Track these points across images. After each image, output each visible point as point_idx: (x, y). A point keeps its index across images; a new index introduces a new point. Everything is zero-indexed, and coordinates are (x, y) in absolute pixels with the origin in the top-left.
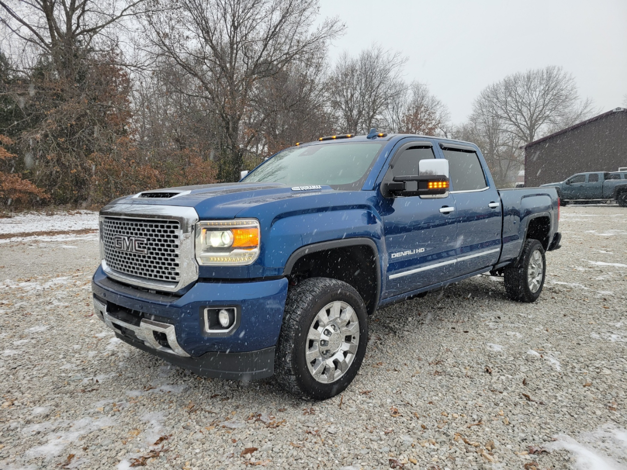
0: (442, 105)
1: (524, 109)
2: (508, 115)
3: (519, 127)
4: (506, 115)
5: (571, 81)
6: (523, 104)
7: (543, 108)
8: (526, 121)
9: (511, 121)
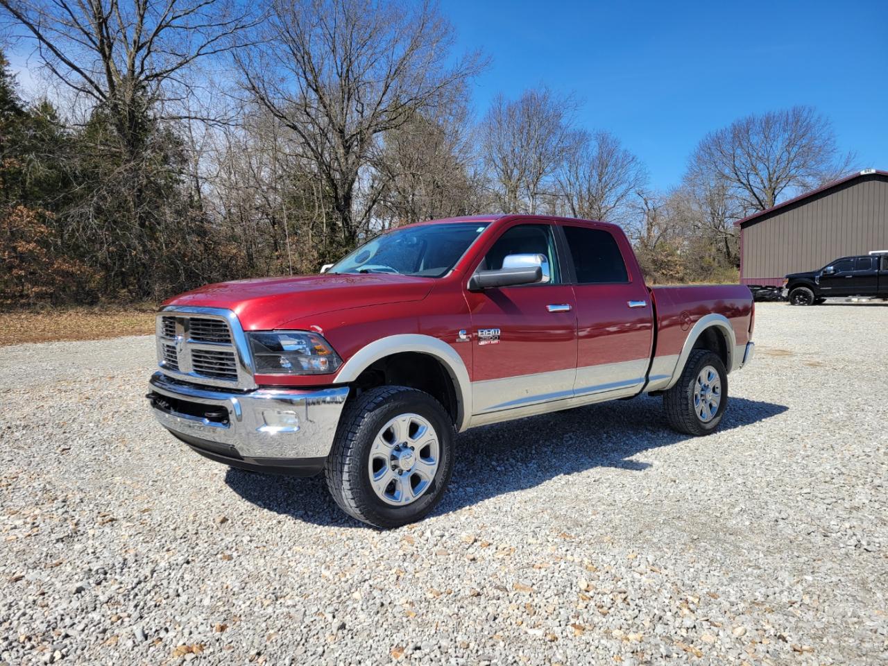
2: (737, 174)
3: (752, 191)
6: (758, 158)
7: (787, 165)
8: (763, 183)
9: (739, 181)
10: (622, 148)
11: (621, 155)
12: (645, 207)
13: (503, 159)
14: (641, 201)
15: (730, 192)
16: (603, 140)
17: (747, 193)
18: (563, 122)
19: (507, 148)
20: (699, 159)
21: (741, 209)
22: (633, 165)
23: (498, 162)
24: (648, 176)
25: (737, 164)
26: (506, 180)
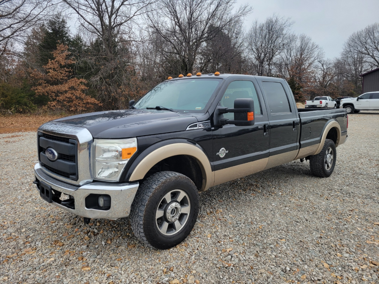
0: (319, 47)
2: (367, 51)
3: (375, 59)
4: (366, 52)
9: (369, 54)
10: (312, 42)
11: (311, 45)
12: (322, 68)
13: (257, 49)
14: (320, 65)
15: (364, 60)
16: (303, 38)
17: (372, 60)
18: (284, 32)
19: (259, 44)
20: (349, 45)
21: (370, 67)
22: (316, 49)
23: (254, 50)
24: (324, 54)
25: (367, 46)
26: (258, 58)
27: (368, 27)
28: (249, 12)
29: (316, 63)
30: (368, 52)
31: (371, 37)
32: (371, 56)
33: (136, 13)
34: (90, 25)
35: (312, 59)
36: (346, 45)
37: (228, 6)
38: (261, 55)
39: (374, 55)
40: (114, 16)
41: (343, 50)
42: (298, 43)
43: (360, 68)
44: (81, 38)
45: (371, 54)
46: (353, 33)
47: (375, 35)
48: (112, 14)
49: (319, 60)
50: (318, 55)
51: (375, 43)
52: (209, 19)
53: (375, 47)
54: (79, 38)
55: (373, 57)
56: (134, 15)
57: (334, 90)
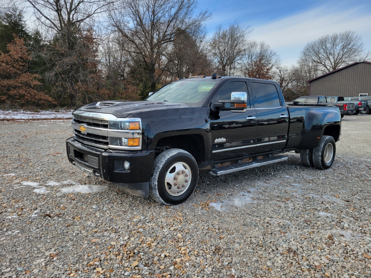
0: (277, 55)
1: (331, 57)
3: (326, 67)
4: (319, 60)
5: (360, 40)
6: (330, 54)
7: (342, 56)
8: (332, 64)
9: (322, 64)
10: (270, 49)
11: (269, 52)
12: (280, 74)
13: (220, 53)
14: (278, 71)
16: (262, 46)
20: (305, 54)
22: (274, 56)
23: (218, 54)
24: (281, 61)
25: (320, 56)
26: (221, 62)
27: (321, 38)
28: (209, 18)
29: (274, 69)
30: (321, 61)
31: (324, 47)
32: (323, 65)
33: (96, 10)
34: (47, 20)
35: (270, 65)
36: (302, 54)
37: (190, 10)
38: (224, 58)
39: (326, 64)
40: (73, 12)
41: (299, 59)
42: (258, 50)
43: (315, 75)
44: (40, 33)
45: (323, 63)
46: (308, 43)
47: (327, 46)
48: (71, 11)
49: (277, 66)
50: (276, 62)
51: (327, 53)
52: (170, 22)
53: (326, 57)
54: (37, 33)
55: (325, 66)
56: (94, 13)
57: (290, 94)
